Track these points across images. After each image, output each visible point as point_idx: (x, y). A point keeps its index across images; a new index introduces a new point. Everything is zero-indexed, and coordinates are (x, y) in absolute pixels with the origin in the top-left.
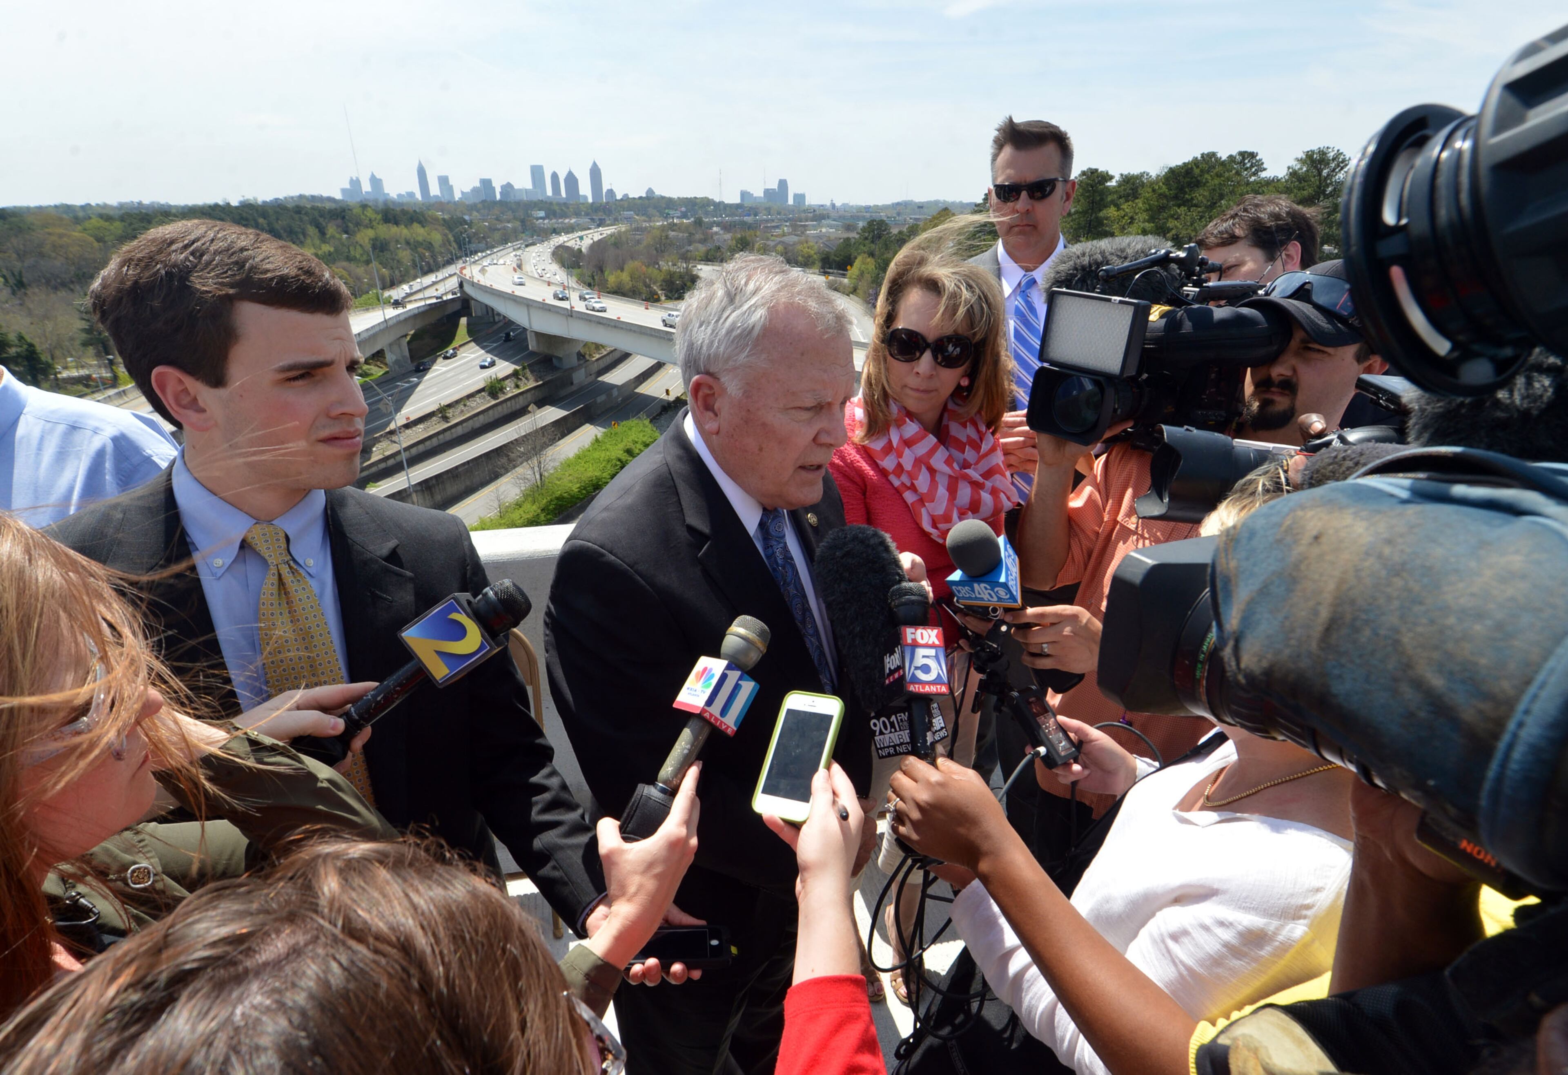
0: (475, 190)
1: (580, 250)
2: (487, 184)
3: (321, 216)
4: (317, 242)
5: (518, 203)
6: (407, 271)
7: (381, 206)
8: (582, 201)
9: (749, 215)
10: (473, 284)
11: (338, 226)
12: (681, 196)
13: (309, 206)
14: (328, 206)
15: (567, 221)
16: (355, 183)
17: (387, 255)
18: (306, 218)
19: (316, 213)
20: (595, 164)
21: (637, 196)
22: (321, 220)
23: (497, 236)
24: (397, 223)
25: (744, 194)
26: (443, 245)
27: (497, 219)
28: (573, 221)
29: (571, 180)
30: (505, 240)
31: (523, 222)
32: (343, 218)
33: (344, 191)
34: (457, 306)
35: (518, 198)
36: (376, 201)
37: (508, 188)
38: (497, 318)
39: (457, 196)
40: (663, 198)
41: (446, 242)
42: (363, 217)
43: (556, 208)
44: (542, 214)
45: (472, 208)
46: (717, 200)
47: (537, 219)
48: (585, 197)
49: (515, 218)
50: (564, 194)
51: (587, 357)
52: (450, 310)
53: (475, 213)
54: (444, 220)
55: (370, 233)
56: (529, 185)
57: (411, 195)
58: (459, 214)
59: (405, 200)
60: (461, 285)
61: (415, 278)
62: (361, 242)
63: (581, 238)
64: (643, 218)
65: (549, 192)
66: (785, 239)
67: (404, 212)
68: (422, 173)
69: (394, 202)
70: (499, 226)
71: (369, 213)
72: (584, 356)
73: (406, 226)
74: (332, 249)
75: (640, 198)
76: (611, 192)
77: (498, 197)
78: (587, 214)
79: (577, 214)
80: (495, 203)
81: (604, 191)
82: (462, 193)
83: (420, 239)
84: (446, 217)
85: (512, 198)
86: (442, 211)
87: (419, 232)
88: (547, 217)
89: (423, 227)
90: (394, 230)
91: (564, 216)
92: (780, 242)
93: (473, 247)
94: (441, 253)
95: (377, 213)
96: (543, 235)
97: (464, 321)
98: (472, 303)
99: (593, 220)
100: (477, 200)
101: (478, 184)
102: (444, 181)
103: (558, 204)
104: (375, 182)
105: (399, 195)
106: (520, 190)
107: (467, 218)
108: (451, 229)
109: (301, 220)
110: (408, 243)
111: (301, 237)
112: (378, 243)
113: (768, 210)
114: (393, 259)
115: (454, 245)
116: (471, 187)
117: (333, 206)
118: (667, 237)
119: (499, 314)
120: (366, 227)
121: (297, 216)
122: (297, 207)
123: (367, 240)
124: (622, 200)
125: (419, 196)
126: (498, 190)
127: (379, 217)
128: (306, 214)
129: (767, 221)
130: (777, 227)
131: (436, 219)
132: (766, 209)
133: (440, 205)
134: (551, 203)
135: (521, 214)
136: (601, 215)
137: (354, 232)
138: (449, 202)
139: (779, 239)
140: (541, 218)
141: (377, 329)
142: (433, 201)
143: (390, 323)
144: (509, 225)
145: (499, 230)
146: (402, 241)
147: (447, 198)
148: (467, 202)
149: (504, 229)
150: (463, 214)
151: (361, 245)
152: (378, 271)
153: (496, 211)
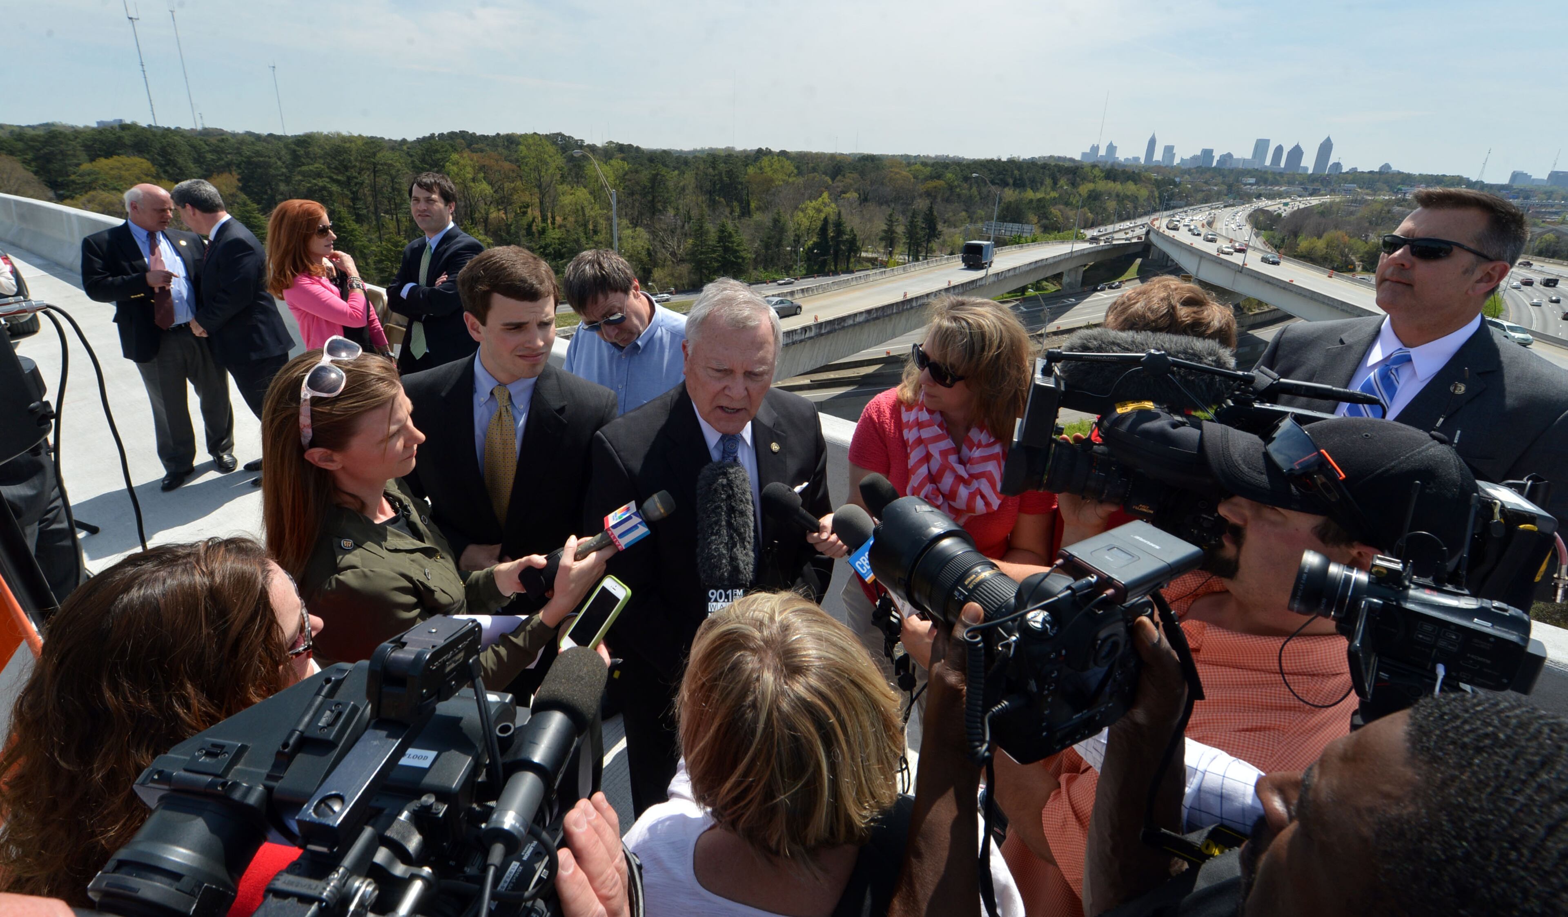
0: (1195, 158)
1: (1280, 215)
2: (1208, 154)
3: (1059, 171)
4: (1049, 189)
5: (1231, 171)
6: (1108, 217)
7: (1108, 166)
8: (1300, 171)
9: (1517, 198)
10: (1158, 233)
11: (1068, 180)
12: (1425, 173)
13: (1053, 164)
14: (1067, 164)
15: (1276, 188)
16: (1095, 149)
17: (1097, 203)
18: (1047, 172)
19: (1056, 170)
20: (1328, 140)
21: (1366, 170)
22: (1058, 174)
23: (1200, 196)
24: (1114, 181)
26: (1148, 199)
27: (1206, 183)
28: (1283, 188)
29: (1297, 153)
30: (1206, 200)
31: (1230, 186)
32: (1075, 174)
33: (1084, 154)
34: (1139, 249)
35: (1234, 166)
36: (1106, 162)
37: (1227, 157)
38: (1169, 263)
39: (1177, 161)
40: (1399, 173)
41: (1151, 197)
42: (1090, 174)
43: (1270, 177)
44: (1252, 180)
45: (1188, 172)
46: (1474, 179)
47: (1246, 185)
48: (1306, 169)
49: (1223, 183)
50: (1282, 165)
51: (1245, 310)
52: (1131, 251)
53: (1186, 177)
54: (1156, 180)
55: (1091, 186)
56: (1248, 155)
57: (1137, 159)
58: (1172, 176)
59: (1129, 163)
60: (1148, 233)
61: (1112, 223)
62: (1081, 193)
63: (1286, 204)
64: (1368, 191)
65: (1268, 162)
67: (1124, 172)
68: (1152, 143)
69: (1119, 164)
70: (1204, 188)
71: (1096, 172)
72: (1242, 309)
73: (1121, 183)
74: (1057, 196)
75: (1371, 172)
76: (1338, 165)
77: (1214, 164)
78: (1301, 184)
79: (1290, 183)
80: (1209, 169)
81: (1330, 163)
82: (1182, 159)
83: (1129, 193)
84: (1159, 178)
85: (1228, 166)
86: (1158, 173)
87: (1131, 188)
88: (1256, 183)
89: (1136, 184)
90: (1111, 185)
91: (1277, 183)
92: (1552, 230)
93: (1172, 203)
94: (1142, 206)
95: (1102, 171)
96: (1244, 198)
97: (1139, 261)
98: (1153, 248)
99: (1305, 189)
100: (1191, 166)
101: (1199, 153)
102: (1169, 150)
103: (1274, 173)
104: (1111, 148)
105: (1126, 159)
106: (1238, 160)
107: (1177, 180)
108: (1158, 187)
109: (1043, 173)
110: (1118, 195)
111: (1039, 185)
112: (1094, 194)
113: (1549, 194)
114: (1101, 208)
115: (1157, 200)
116: (1191, 155)
117: (1071, 164)
118: (1389, 212)
119: (1172, 261)
120: (1090, 182)
121: (1042, 171)
122: (1045, 164)
123: (1086, 190)
124: (1347, 173)
125: (1142, 161)
126: (1216, 158)
127: (1103, 175)
128: (1049, 169)
130: (1556, 213)
131: (1150, 179)
132: (1545, 193)
133: (1158, 168)
134: (1266, 172)
135: (1231, 179)
136: (1317, 185)
137: (1079, 185)
138: (1167, 166)
139: (1551, 227)
140: (1250, 184)
141: (1062, 258)
142: (1152, 165)
143: (1075, 254)
144: (1216, 188)
145: (1203, 191)
146: (1114, 194)
147: (1166, 163)
148: (1183, 167)
149: (1209, 190)
150: (1176, 176)
151: (1080, 195)
152: (1085, 214)
153: (1207, 176)
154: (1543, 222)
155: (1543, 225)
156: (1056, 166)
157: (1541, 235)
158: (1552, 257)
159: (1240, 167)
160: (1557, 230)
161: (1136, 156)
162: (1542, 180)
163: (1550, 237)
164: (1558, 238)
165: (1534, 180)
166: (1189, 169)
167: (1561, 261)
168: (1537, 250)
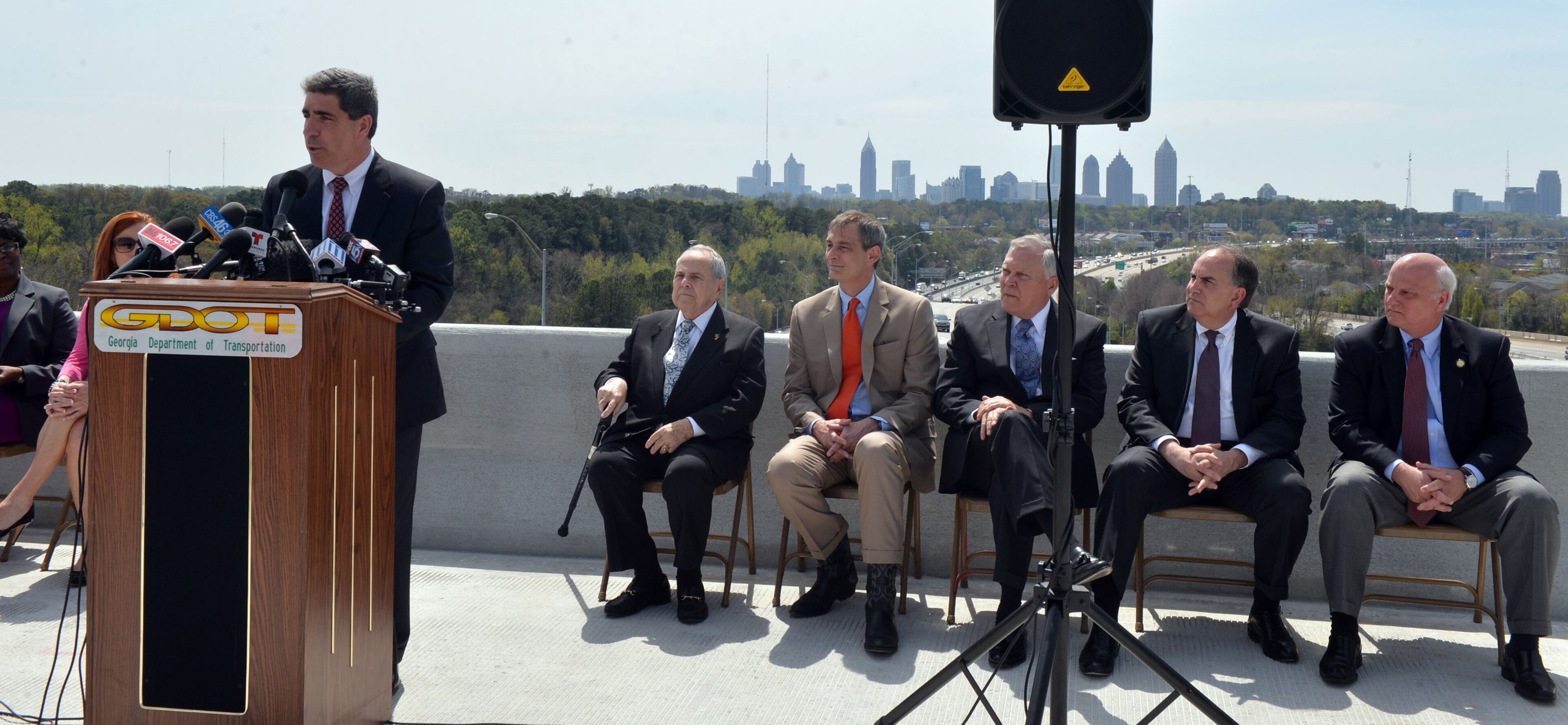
0: (950, 184)
1: (1111, 285)
2: (972, 174)
3: (693, 216)
5: (1019, 206)
7: (792, 204)
8: (1135, 203)
9: (1469, 235)
11: (714, 233)
12: (1327, 198)
13: (680, 201)
14: (709, 202)
15: (1103, 235)
16: (763, 170)
17: (778, 278)
18: (669, 219)
19: (689, 212)
20: (1166, 145)
21: (1237, 197)
22: (692, 222)
23: (970, 257)
24: (806, 232)
25: (1460, 197)
27: (977, 230)
28: (1111, 236)
29: (1121, 170)
32: (727, 220)
33: (742, 181)
35: (1022, 196)
36: (787, 197)
37: (1007, 181)
39: (920, 191)
40: (1289, 200)
42: (756, 219)
45: (943, 210)
46: (1401, 206)
48: (1143, 198)
50: (1103, 192)
53: (942, 219)
55: (762, 244)
57: (845, 189)
58: (914, 220)
62: (745, 258)
63: (1120, 265)
64: (1247, 234)
66: (1534, 280)
68: (868, 157)
69: (813, 200)
70: (977, 242)
71: (767, 215)
75: (1245, 200)
76: (1191, 190)
77: (987, 195)
78: (1140, 226)
79: (1121, 226)
80: (981, 204)
81: (1180, 187)
82: (929, 187)
84: (893, 224)
85: (1010, 198)
86: (888, 215)
90: (800, 241)
92: (1521, 285)
93: (924, 272)
95: (779, 213)
99: (1148, 236)
100: (946, 199)
101: (956, 175)
102: (902, 169)
104: (794, 168)
105: (826, 190)
106: (1027, 185)
107: (925, 226)
109: (662, 221)
111: (656, 246)
112: (769, 260)
113: (1513, 226)
114: (787, 287)
116: (944, 179)
117: (720, 202)
118: (1284, 268)
120: (759, 235)
121: (657, 216)
122: (662, 201)
123: (753, 254)
124: (1208, 203)
125: (856, 192)
126: (989, 184)
127: (781, 221)
128: (671, 213)
129: (1504, 246)
130: (1529, 258)
132: (1507, 224)
133: (886, 205)
136: (1165, 228)
137: (738, 242)
138: (903, 202)
139: (1524, 279)
142: (875, 199)
144: (996, 240)
145: (975, 247)
146: (809, 259)
147: (901, 195)
148: (933, 202)
149: (985, 245)
150: (924, 221)
151: (742, 263)
152: (757, 303)
153: (978, 217)
154: (1514, 272)
155: (1514, 277)
156: (684, 204)
157: (1509, 293)
158: (1533, 330)
159: (1033, 198)
160: (1529, 284)
161: (843, 182)
162: (1497, 203)
163: (1520, 295)
164: (1533, 297)
165: (1487, 203)
166: (945, 206)
167: (1544, 336)
168: (1509, 320)
